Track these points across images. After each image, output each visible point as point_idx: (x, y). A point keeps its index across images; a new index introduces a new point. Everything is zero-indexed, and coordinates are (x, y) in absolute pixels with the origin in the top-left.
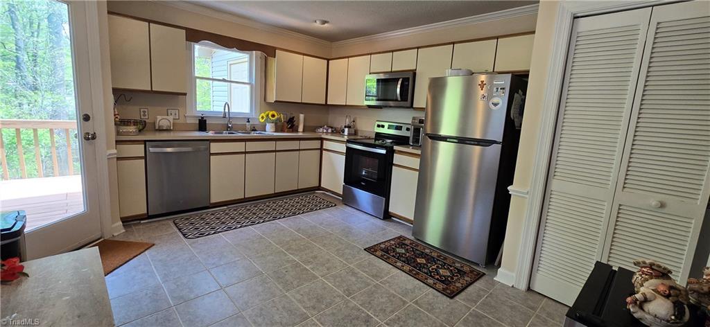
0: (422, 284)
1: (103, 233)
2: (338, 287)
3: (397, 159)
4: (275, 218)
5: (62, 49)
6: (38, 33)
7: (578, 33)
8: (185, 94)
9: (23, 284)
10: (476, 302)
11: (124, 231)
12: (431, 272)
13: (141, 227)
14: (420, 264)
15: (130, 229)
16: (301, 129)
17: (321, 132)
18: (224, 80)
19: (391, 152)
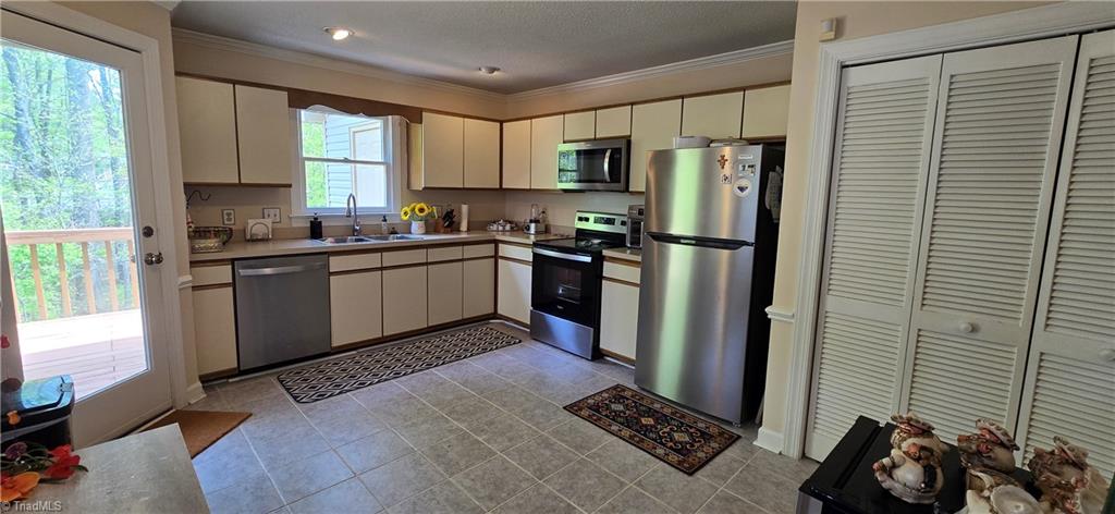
0: (649, 456)
1: (174, 401)
2: (524, 466)
3: (609, 269)
4: (429, 366)
5: (90, 112)
6: (49, 86)
7: (848, 88)
8: (290, 186)
9: (81, 482)
10: (725, 479)
11: (205, 396)
12: (661, 438)
13: (229, 388)
14: (646, 426)
15: (212, 393)
16: (464, 226)
17: (496, 231)
18: (346, 161)
19: (599, 259)
